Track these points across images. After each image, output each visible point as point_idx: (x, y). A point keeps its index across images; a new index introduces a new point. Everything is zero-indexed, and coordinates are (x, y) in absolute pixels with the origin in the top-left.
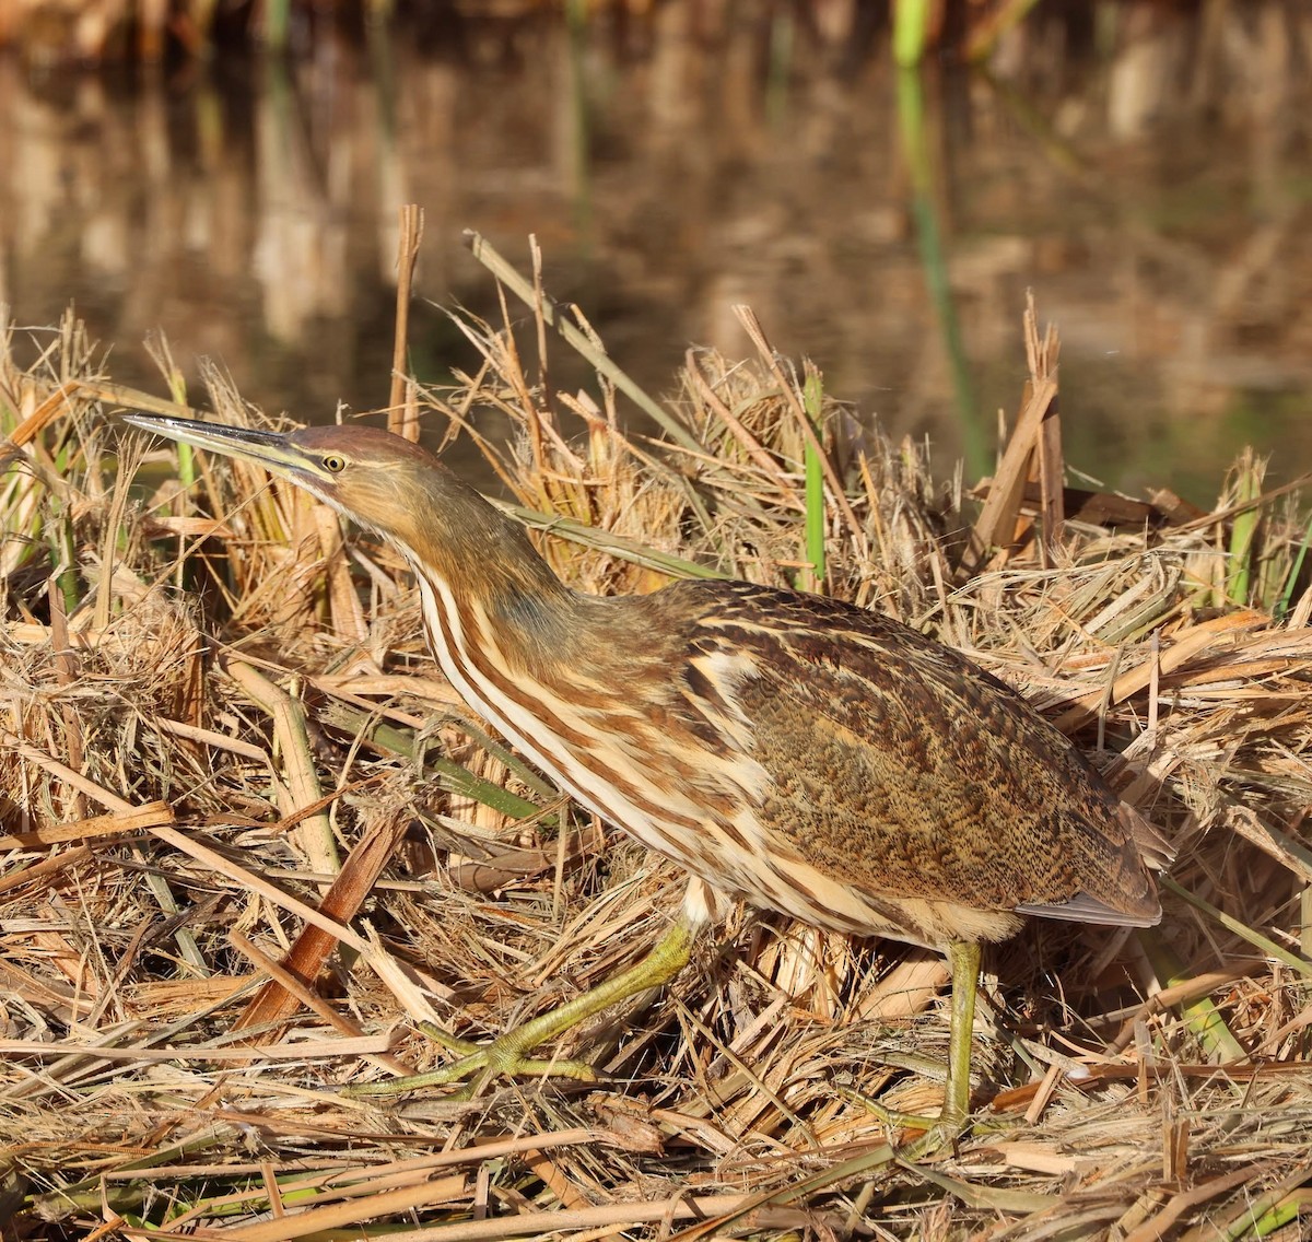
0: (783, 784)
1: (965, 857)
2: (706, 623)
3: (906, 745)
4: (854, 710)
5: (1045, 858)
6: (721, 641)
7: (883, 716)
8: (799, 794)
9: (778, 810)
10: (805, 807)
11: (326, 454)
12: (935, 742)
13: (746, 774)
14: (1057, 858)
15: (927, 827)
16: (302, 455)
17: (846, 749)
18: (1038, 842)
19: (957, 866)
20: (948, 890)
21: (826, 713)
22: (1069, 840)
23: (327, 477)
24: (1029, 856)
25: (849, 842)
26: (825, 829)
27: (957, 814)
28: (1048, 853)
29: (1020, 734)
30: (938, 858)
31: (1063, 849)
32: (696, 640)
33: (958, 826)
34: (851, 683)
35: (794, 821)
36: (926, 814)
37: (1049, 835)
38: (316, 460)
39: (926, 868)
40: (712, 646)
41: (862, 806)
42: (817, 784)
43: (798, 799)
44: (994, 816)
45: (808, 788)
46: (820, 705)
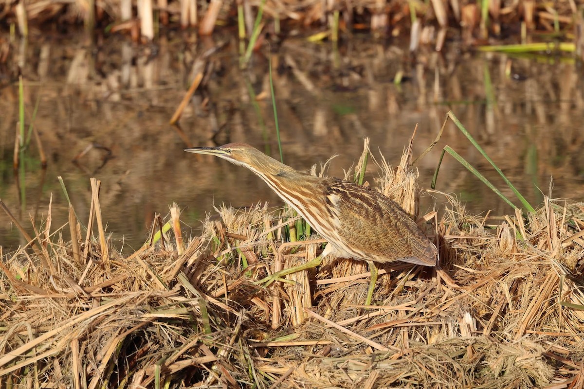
0: (343, 226)
1: (383, 245)
2: (332, 188)
3: (371, 219)
4: (360, 211)
5: (403, 248)
6: (334, 192)
7: (367, 212)
8: (346, 228)
9: (341, 231)
10: (347, 231)
11: (227, 149)
12: (378, 219)
13: (336, 222)
14: (406, 248)
15: (374, 238)
16: (223, 150)
17: (357, 219)
18: (401, 244)
19: (381, 247)
20: (380, 253)
21: (353, 211)
22: (410, 244)
23: (229, 154)
24: (399, 247)
25: (357, 240)
26: (352, 236)
27: (381, 236)
28: (404, 246)
29: (401, 220)
30: (377, 245)
31: (408, 246)
32: (329, 191)
33: (381, 238)
34: (360, 204)
35: (345, 234)
36: (374, 235)
37: (404, 242)
38: (226, 151)
39: (374, 247)
40: (332, 193)
41: (359, 232)
42: (350, 226)
43: (345, 229)
44: (390, 237)
45: (348, 227)
46: (351, 209)
